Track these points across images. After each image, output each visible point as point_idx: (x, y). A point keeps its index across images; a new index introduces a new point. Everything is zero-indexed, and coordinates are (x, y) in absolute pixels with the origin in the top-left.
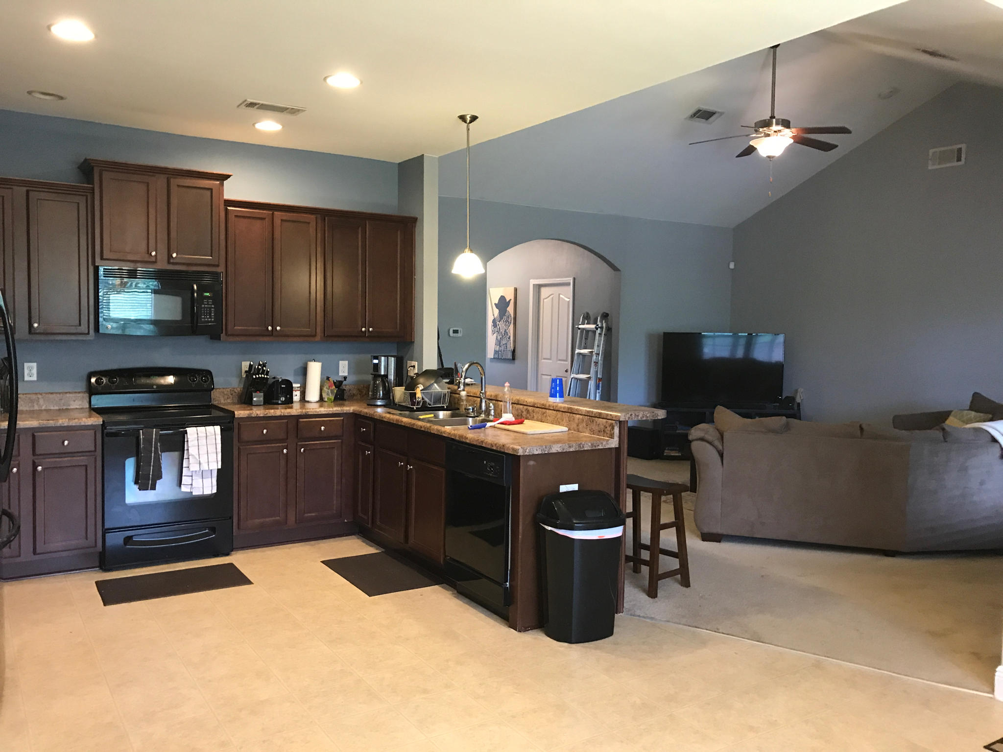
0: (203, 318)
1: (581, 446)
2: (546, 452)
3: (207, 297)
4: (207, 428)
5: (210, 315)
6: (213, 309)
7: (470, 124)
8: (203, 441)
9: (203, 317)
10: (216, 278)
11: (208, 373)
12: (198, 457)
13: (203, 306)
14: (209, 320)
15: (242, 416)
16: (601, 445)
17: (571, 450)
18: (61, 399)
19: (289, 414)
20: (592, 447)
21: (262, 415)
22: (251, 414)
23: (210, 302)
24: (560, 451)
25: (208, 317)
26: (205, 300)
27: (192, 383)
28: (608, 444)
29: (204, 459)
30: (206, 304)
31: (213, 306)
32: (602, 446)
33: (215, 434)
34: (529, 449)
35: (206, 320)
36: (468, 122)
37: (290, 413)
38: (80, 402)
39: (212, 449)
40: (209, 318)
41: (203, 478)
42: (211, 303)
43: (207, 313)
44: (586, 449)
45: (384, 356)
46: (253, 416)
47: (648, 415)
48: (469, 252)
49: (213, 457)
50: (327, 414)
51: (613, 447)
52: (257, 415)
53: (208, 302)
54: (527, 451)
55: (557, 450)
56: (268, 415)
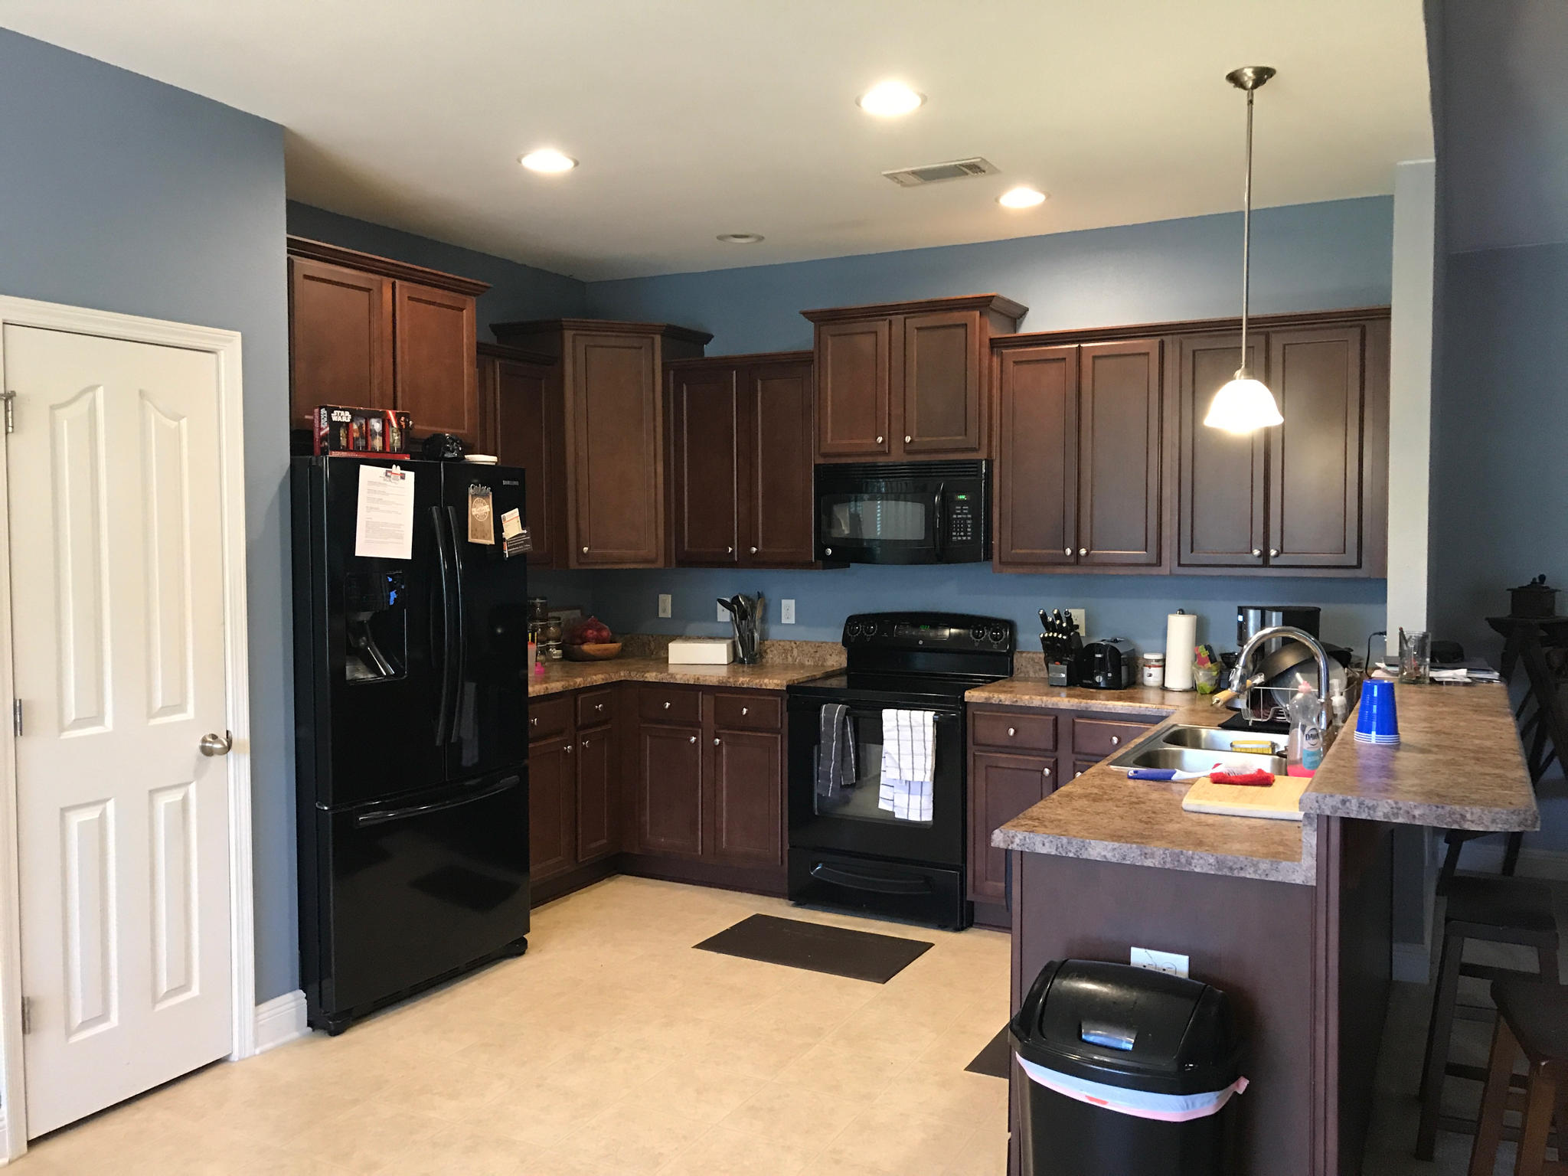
0: (955, 536)
1: (1183, 860)
2: (1071, 855)
3: (963, 500)
4: (914, 713)
5: (966, 532)
6: (969, 522)
7: (1255, 91)
8: (906, 733)
9: (954, 534)
10: (975, 469)
11: (1010, 625)
12: (896, 758)
13: (955, 516)
14: (964, 538)
15: (975, 701)
16: (1251, 870)
17: (1149, 863)
18: (816, 652)
19: (1055, 707)
20: (1219, 869)
21: (1007, 703)
22: (990, 698)
23: (965, 509)
24: (1114, 860)
25: (962, 534)
26: (957, 508)
27: (975, 640)
28: (1277, 870)
29: (906, 763)
30: (960, 514)
31: (969, 516)
32: (1255, 872)
33: (924, 724)
34: (1020, 836)
35: (959, 538)
36: (1250, 84)
37: (1057, 704)
38: (837, 658)
39: (918, 747)
40: (964, 536)
41: (909, 794)
42: (966, 511)
43: (960, 528)
44: (1196, 870)
45: (1255, 608)
46: (994, 702)
47: (1417, 813)
48: (1243, 377)
49: (919, 761)
50: (1129, 714)
51: (1299, 882)
52: (1000, 701)
53: (962, 509)
54: (1017, 841)
55: (1105, 856)
56: (1019, 704)
